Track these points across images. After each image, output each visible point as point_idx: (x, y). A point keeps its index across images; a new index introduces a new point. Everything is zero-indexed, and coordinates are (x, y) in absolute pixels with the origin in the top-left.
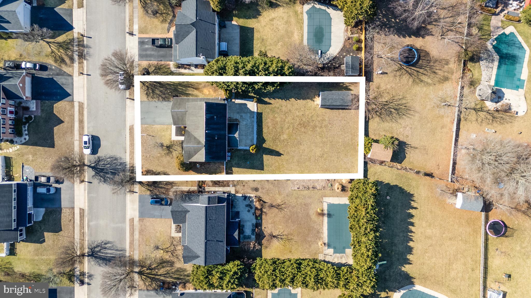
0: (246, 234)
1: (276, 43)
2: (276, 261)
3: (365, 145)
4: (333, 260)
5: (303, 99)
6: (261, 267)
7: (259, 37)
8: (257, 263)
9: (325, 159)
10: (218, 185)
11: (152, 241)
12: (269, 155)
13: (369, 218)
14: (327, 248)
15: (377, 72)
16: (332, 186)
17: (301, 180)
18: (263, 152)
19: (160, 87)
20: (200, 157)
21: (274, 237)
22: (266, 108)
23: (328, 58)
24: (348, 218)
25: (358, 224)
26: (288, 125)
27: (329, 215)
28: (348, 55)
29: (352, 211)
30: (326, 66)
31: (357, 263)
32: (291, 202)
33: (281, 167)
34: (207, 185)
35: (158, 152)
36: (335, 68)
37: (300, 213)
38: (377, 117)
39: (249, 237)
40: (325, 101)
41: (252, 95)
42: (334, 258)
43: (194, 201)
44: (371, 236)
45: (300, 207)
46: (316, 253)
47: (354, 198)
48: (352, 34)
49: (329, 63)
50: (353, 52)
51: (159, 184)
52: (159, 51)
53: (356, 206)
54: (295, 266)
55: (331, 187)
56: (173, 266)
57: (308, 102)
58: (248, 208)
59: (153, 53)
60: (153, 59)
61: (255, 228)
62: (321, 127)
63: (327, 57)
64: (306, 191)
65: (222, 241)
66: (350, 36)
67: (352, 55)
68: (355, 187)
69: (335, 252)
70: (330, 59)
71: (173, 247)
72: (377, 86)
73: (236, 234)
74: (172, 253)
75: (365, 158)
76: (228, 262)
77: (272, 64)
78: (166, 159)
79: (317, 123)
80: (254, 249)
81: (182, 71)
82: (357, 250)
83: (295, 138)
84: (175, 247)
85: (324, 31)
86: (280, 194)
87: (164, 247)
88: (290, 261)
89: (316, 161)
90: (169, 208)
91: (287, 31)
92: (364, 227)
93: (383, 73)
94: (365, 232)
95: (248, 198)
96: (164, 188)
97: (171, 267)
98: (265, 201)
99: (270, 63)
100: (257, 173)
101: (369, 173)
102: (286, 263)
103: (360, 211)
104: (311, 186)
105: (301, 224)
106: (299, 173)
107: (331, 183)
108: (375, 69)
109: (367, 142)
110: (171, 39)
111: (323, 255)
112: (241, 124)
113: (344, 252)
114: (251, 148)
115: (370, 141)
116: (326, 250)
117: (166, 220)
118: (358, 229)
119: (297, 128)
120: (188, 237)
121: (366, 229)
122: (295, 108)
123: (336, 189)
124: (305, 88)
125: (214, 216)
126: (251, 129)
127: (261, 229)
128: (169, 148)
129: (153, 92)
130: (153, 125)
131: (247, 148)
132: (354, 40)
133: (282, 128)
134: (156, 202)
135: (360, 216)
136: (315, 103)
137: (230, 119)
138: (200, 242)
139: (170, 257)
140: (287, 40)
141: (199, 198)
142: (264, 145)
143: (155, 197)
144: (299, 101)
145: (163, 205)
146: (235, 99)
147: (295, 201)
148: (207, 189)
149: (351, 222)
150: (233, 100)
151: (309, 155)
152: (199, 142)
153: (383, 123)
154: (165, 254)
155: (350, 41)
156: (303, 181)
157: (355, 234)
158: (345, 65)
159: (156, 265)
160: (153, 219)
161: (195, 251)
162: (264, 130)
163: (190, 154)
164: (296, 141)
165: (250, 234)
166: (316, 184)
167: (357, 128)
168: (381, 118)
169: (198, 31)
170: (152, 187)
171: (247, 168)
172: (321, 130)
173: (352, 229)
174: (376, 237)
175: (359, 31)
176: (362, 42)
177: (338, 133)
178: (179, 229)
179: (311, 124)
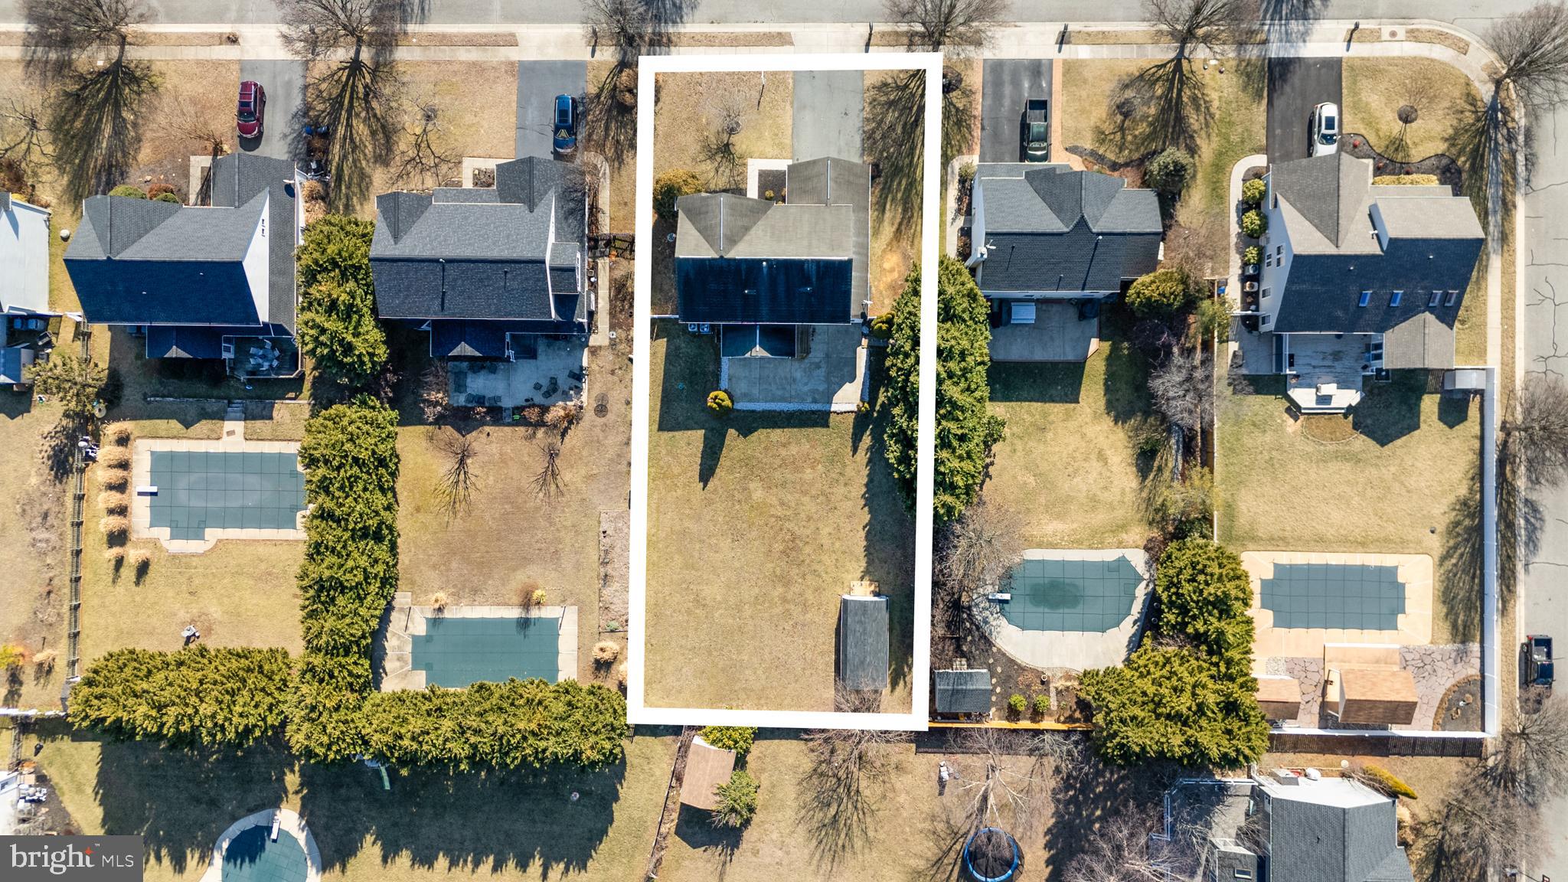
0: (469, 380)
1: (1029, 467)
2: (386, 467)
3: (728, 728)
4: (394, 634)
5: (867, 549)
6: (367, 423)
7: (1052, 418)
8: (379, 412)
9: (689, 612)
10: (616, 296)
11: (448, 100)
12: (705, 446)
13: (509, 741)
14: (430, 616)
15: (943, 764)
16: (612, 631)
17: (628, 540)
18: (712, 429)
19: (905, 124)
20: (691, 245)
21: (462, 462)
22: (841, 437)
23: (986, 622)
24: (513, 681)
25: (492, 709)
26: (793, 504)
27: (524, 624)
28: (994, 681)
29: (531, 692)
30: (965, 616)
31: (378, 705)
32: (563, 511)
33: (668, 482)
34: (615, 262)
35: (712, 118)
36: (958, 643)
37: (533, 537)
38: (814, 765)
39: (460, 387)
40: (860, 612)
41: (882, 398)
42: (399, 637)
43: (565, 226)
44: (459, 749)
45: (551, 537)
46: (413, 583)
47: (569, 697)
48: (1059, 692)
49: (972, 623)
50: (1006, 695)
51: (617, 122)
52: (1010, 120)
53: (546, 703)
54: (371, 522)
55: (608, 629)
56: (375, 162)
57: (858, 560)
58: (545, 383)
59: (1007, 102)
60: (989, 102)
61: (487, 404)
62: (784, 600)
63: (991, 619)
64: (596, 557)
65: (443, 309)
66: (1052, 686)
67: (993, 691)
68: (603, 699)
69: (416, 639)
70: (986, 628)
71: (432, 164)
72: (905, 765)
73: (464, 349)
74: (414, 159)
75: (691, 728)
76: (383, 325)
77: (961, 458)
78: (690, 142)
79: (795, 589)
80: (425, 401)
81: (953, 191)
82: (415, 705)
83: (753, 523)
84: (433, 170)
85: (1066, 610)
86: (590, 478)
87: (432, 137)
88: (389, 508)
89: (684, 586)
90: (544, 151)
91: (1068, 499)
92: (483, 726)
93: (942, 783)
94: (469, 728)
95: (578, 384)
96: (607, 135)
97: (374, 156)
98: (567, 439)
99: (963, 452)
100: (652, 410)
101: (649, 739)
102: (379, 495)
103: (527, 716)
104: (610, 572)
105: (498, 540)
106: (648, 535)
107: (621, 629)
108: (953, 757)
109: (736, 736)
110: (1045, 158)
111: (407, 603)
112: (796, 364)
113: (416, 666)
114: (722, 395)
115: (741, 743)
116: (422, 612)
117: (512, 143)
118: (477, 709)
119: (781, 530)
120: (456, 208)
121: (477, 732)
122: (841, 525)
123: (602, 644)
124: (899, 554)
125: (515, 285)
126: (780, 393)
127: (484, 424)
128: (725, 150)
129: (891, 104)
130: (792, 103)
131: (724, 383)
132: (1041, 697)
133: (784, 485)
134: (562, 113)
135: (515, 715)
136: (856, 583)
137: (808, 333)
138: (440, 243)
139: (403, 153)
140: (1043, 500)
141: (572, 240)
142: (732, 432)
143: (580, 109)
144: (863, 534)
145: (555, 133)
146: (870, 347)
147: (569, 523)
148: (603, 264)
149: (499, 687)
150: (865, 342)
151: (702, 563)
152: (732, 241)
153: (794, 781)
154: (412, 139)
155: (1038, 687)
156: (626, 548)
157: (463, 698)
158: (965, 670)
159: (378, 112)
160: (514, 105)
161: (414, 230)
162: (779, 431)
163: (700, 214)
164: (745, 525)
165: (469, 391)
166: (616, 586)
167: (780, 707)
168: (811, 777)
169: (1065, 236)
170: (610, 101)
171: (664, 383)
172: (776, 599)
173: (477, 691)
174: (457, 761)
175: (1068, 713)
176: (1033, 720)
177: (767, 650)
178: (482, 180)
179: (795, 571)
